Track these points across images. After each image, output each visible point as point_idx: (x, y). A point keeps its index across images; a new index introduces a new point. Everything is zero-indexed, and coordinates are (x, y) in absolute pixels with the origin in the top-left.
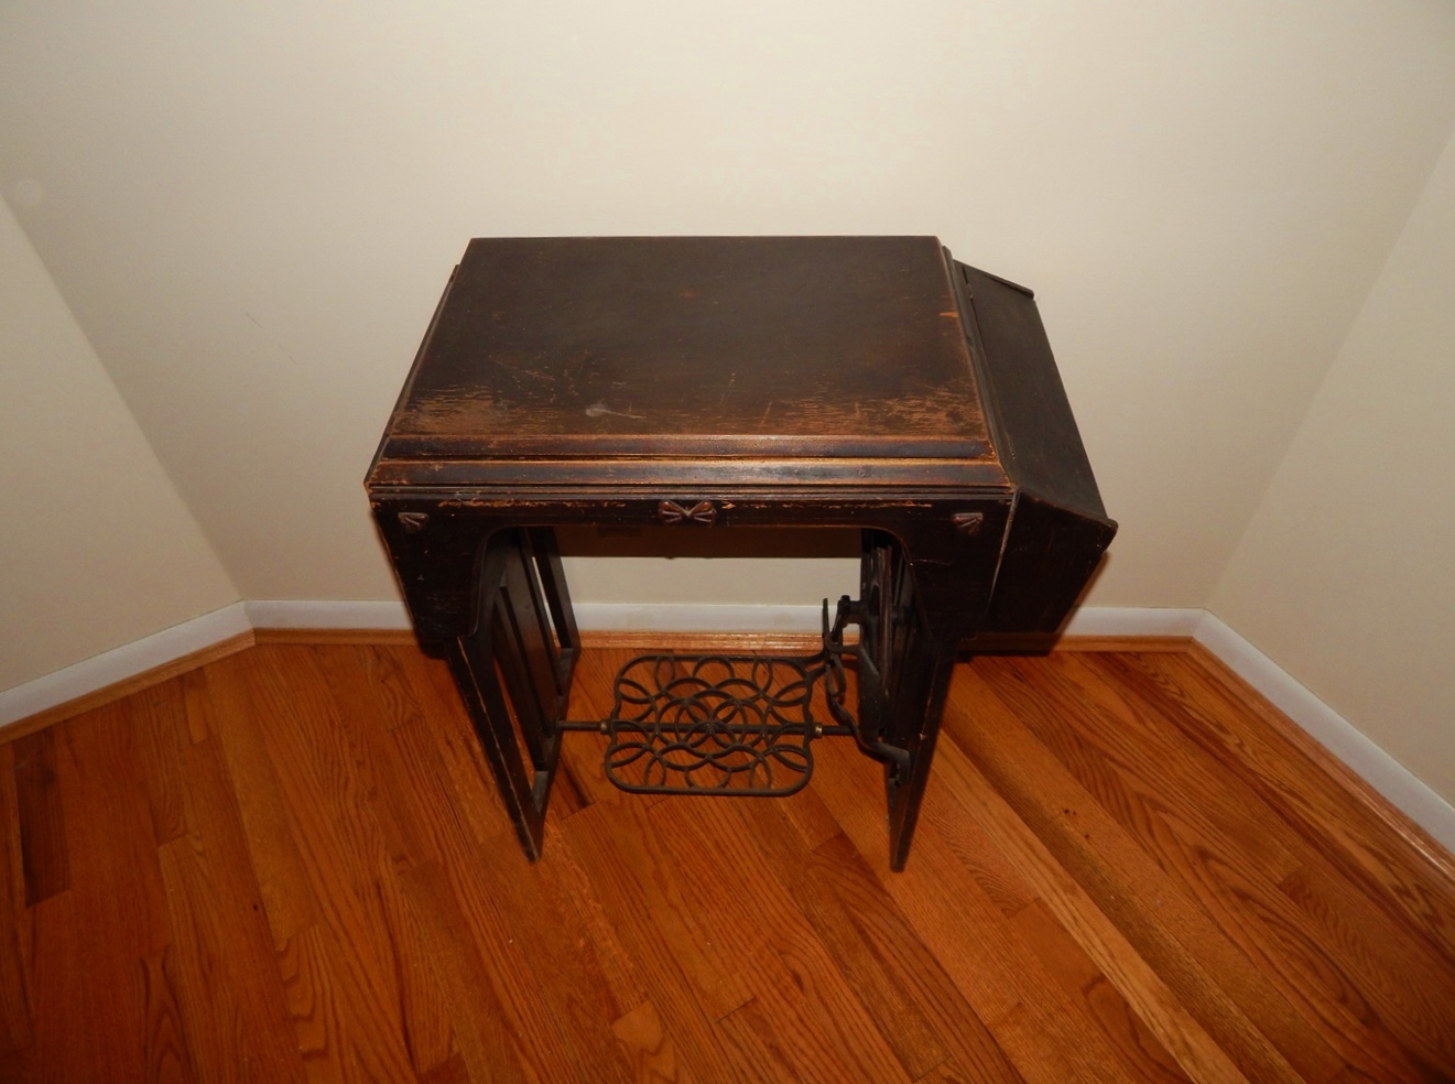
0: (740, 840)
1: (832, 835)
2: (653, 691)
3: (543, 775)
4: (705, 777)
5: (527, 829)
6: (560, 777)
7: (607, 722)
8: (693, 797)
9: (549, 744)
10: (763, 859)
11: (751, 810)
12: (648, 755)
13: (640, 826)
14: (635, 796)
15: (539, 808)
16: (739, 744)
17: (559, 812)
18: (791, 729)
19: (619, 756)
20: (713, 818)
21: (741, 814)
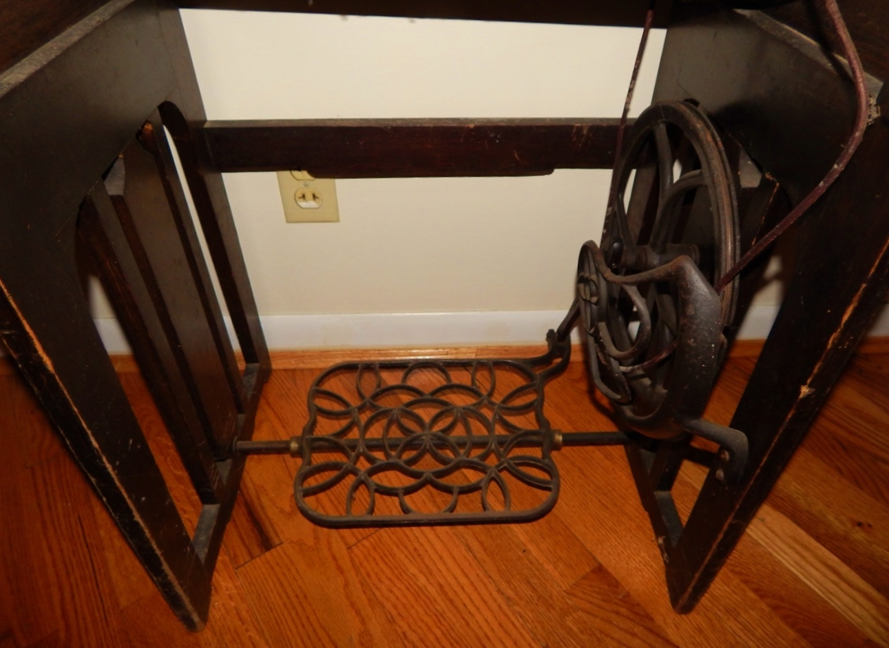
0: (472, 583)
1: (588, 570)
2: (355, 402)
3: (213, 509)
4: (424, 503)
5: (175, 583)
6: (239, 514)
7: (299, 440)
8: (407, 530)
9: (224, 469)
10: (505, 607)
11: (481, 543)
12: (350, 480)
13: (341, 570)
14: (334, 532)
15: (202, 553)
16: (465, 458)
17: (234, 559)
18: (524, 439)
19: (312, 482)
20: (435, 557)
21: (469, 549)
